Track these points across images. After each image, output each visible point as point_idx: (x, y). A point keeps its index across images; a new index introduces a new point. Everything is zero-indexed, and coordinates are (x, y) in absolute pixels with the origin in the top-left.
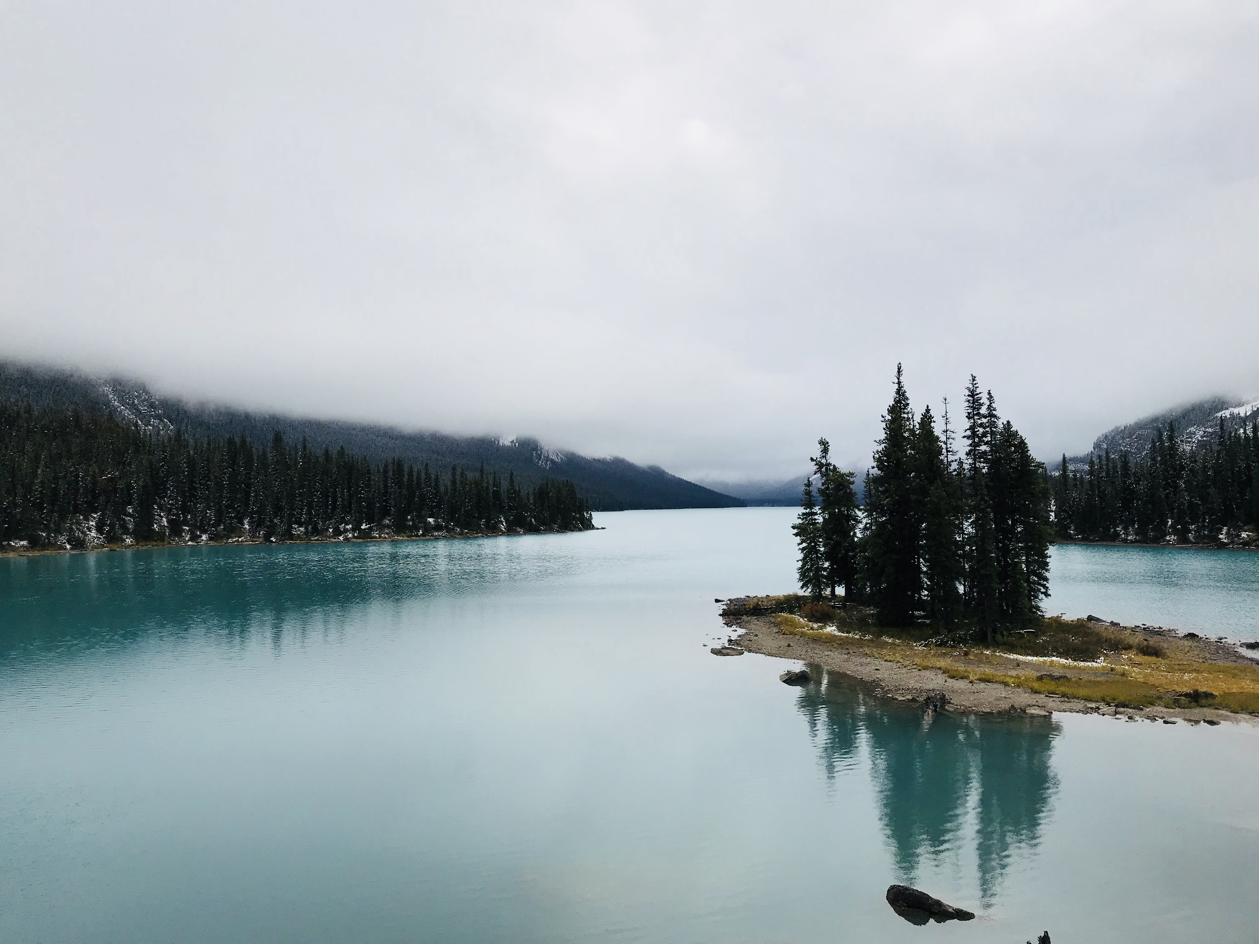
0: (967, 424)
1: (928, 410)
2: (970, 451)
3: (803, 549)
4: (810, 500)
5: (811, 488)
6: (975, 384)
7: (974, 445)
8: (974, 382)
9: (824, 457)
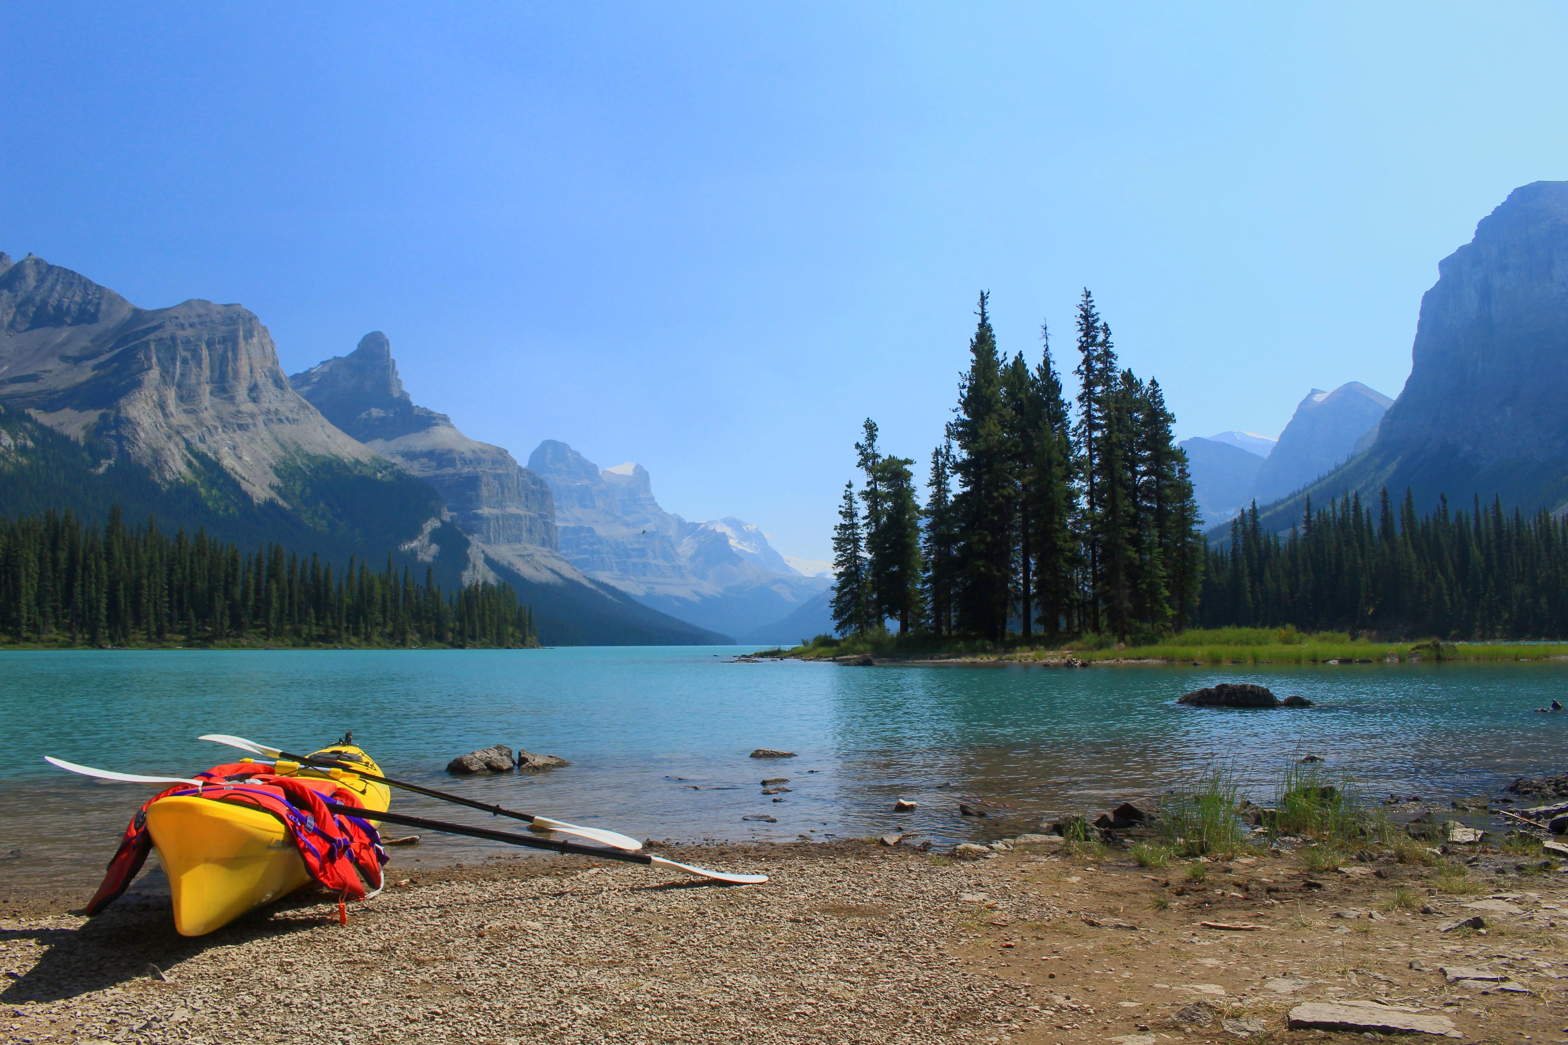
0: (1081, 356)
1: (1021, 354)
2: (1084, 394)
3: (840, 575)
4: (851, 507)
5: (852, 490)
6: (1091, 301)
7: (1089, 385)
8: (1089, 299)
9: (871, 445)
